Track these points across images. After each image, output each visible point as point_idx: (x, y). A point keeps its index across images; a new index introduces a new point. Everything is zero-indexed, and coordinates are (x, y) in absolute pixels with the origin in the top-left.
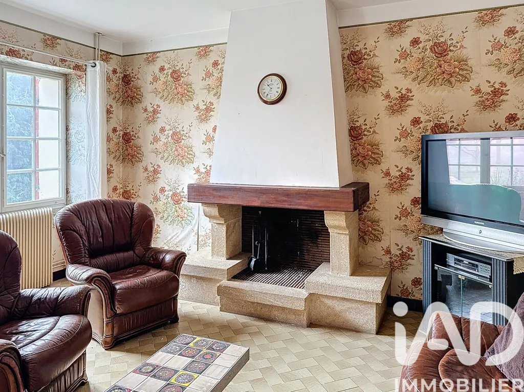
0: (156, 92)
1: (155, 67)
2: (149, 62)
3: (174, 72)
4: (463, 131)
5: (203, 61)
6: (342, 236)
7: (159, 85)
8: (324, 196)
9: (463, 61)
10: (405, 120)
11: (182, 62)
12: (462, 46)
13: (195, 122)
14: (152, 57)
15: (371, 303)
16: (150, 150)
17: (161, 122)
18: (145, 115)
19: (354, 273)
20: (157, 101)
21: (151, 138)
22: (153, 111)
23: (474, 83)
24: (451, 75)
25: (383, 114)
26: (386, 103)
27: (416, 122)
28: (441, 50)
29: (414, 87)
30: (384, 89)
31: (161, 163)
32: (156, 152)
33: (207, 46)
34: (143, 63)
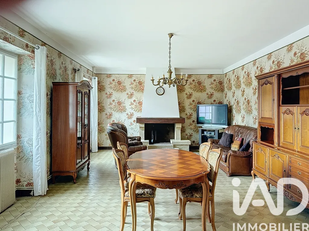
0: (111, 88)
1: (111, 79)
2: (108, 77)
3: (119, 82)
4: (204, 104)
5: (130, 79)
6: (179, 130)
7: (112, 86)
8: (177, 120)
9: (204, 86)
10: (191, 100)
11: (122, 79)
12: (204, 83)
13: (127, 98)
14: (109, 76)
15: (187, 145)
16: (108, 107)
17: (113, 98)
18: (106, 95)
19: (182, 139)
20: (111, 91)
21: (109, 104)
22: (110, 94)
23: (207, 92)
24: (202, 90)
25: (186, 99)
26: (186, 96)
27: (193, 101)
28: (200, 83)
29: (193, 92)
30: (186, 92)
31: (113, 112)
32: (111, 108)
33: (131, 75)
34: (106, 78)
